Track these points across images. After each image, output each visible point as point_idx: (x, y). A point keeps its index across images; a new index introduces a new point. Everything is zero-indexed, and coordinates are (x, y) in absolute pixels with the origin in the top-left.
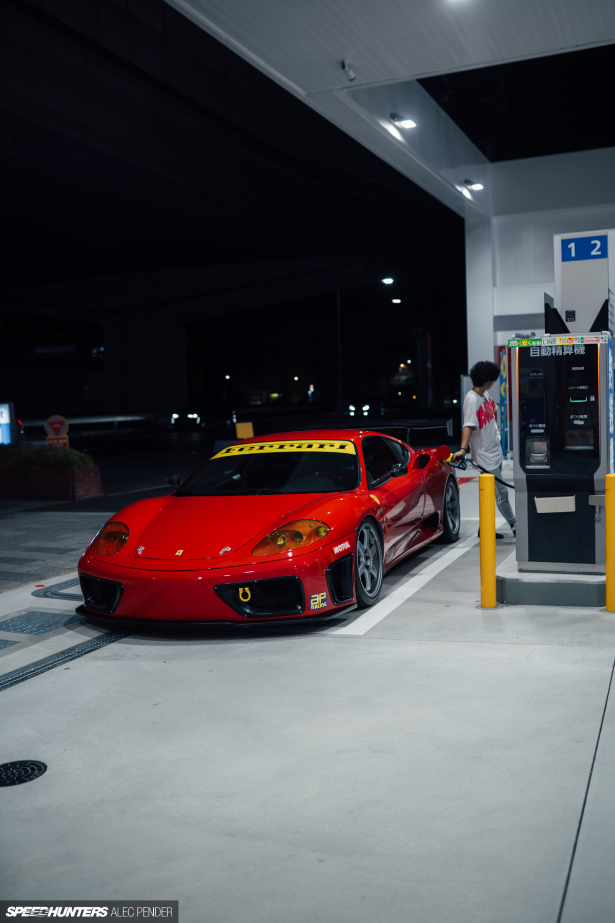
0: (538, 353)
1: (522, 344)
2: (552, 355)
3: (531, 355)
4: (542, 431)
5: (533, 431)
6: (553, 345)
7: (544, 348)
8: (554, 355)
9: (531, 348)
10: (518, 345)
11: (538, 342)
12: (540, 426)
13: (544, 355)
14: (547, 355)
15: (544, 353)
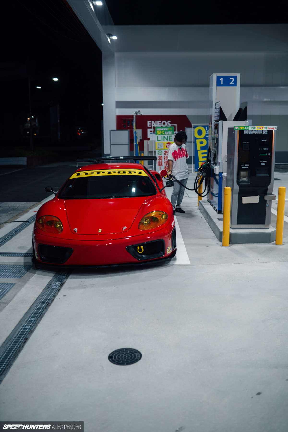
0: (247, 133)
1: (240, 128)
2: (253, 134)
3: (244, 134)
4: (247, 168)
5: (243, 168)
6: (254, 129)
7: (250, 131)
8: (254, 134)
9: (244, 131)
10: (239, 129)
11: (248, 128)
12: (246, 165)
13: (250, 134)
14: (251, 134)
15: (250, 133)
